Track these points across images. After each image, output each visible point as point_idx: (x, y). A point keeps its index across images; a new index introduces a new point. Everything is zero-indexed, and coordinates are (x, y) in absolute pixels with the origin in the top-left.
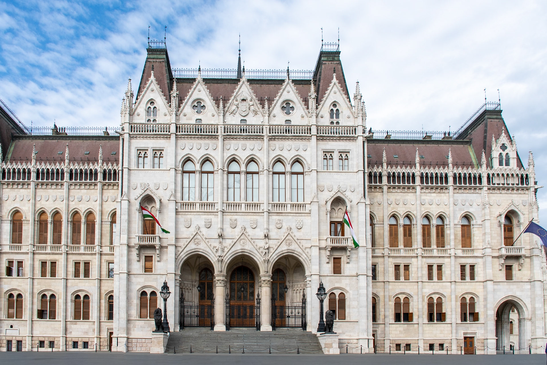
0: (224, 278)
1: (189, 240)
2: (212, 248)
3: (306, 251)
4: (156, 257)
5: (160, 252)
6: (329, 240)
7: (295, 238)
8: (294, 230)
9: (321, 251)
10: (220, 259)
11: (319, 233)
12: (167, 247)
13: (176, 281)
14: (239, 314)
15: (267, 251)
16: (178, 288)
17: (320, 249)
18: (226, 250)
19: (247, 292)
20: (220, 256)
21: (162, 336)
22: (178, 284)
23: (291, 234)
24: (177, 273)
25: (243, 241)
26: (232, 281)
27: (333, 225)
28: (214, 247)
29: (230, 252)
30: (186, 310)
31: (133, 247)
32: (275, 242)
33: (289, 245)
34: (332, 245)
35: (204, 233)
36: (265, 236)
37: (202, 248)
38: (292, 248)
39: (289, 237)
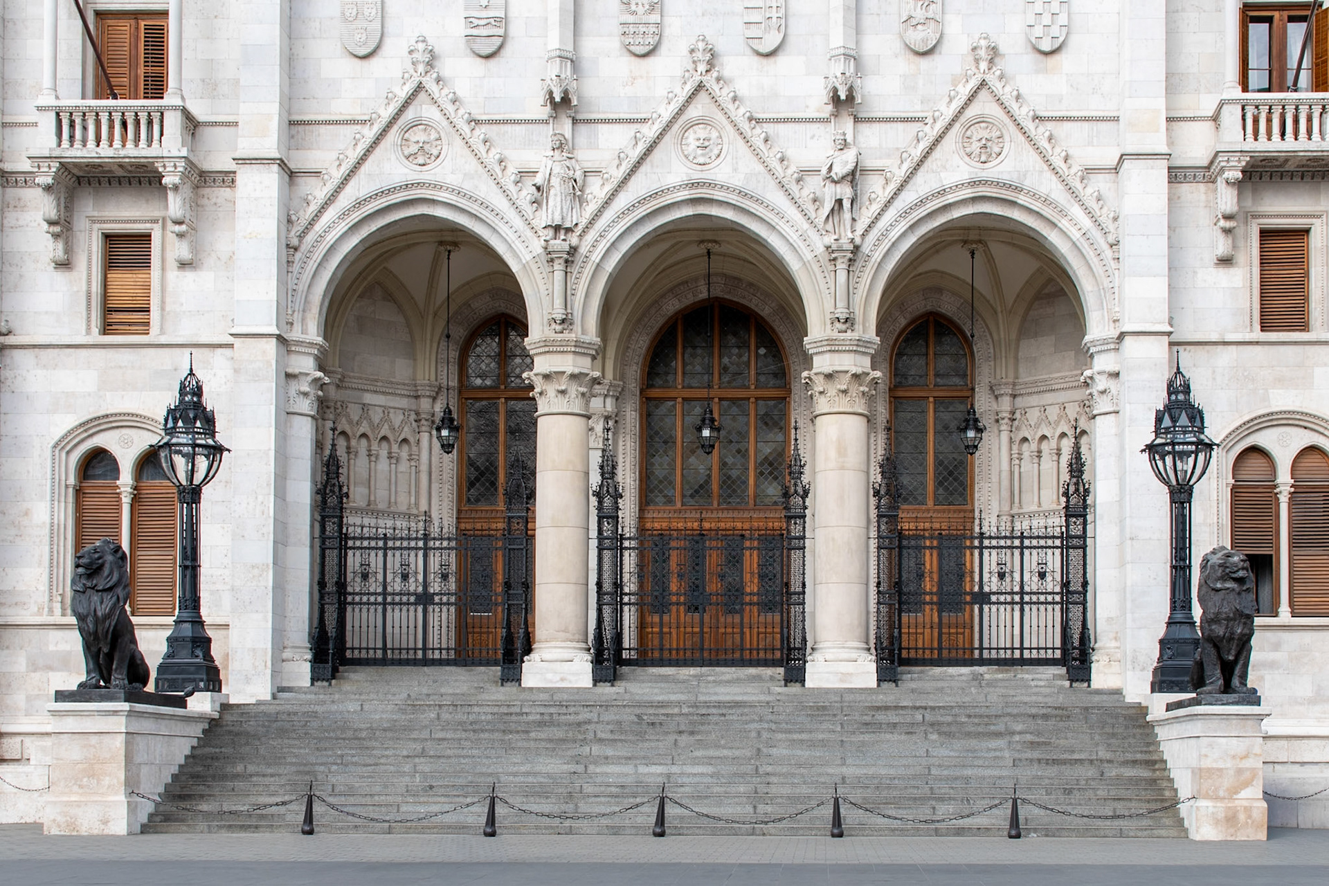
0: (582, 364)
1: (370, 133)
2: (508, 180)
3: (1088, 193)
4: (171, 237)
5: (195, 204)
6: (1231, 116)
7: (1022, 113)
8: (1018, 61)
9: (1185, 189)
10: (559, 244)
11: (1169, 76)
12: (228, 179)
13: (294, 387)
14: (696, 588)
15: (845, 191)
16: (304, 431)
17: (1176, 175)
18: (597, 190)
19: (743, 453)
20: (557, 228)
21: (120, 724)
22: (306, 406)
23: (997, 85)
24: (295, 334)
25: (701, 132)
26: (655, 393)
27: (1259, 32)
28: (524, 174)
29: (622, 201)
30: (354, 561)
31: (26, 179)
32: (900, 136)
33: (987, 152)
34: (1250, 145)
35: (462, 88)
36: (836, 99)
37: (452, 180)
38: (1002, 170)
39: (984, 105)
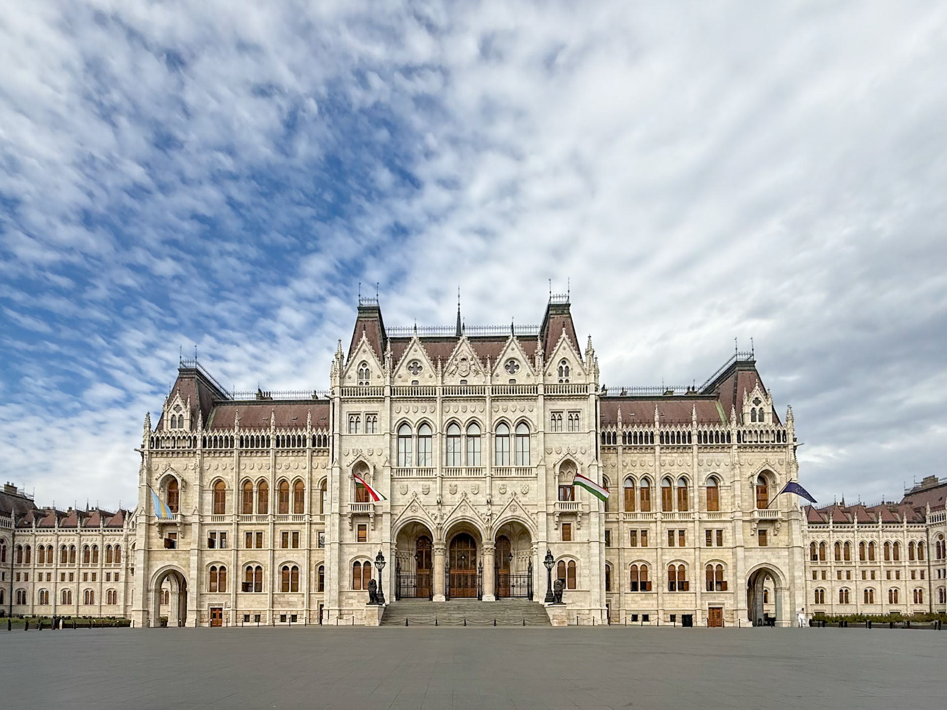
0: (443, 547)
1: (405, 508)
2: (430, 515)
3: (532, 518)
4: (370, 525)
5: (375, 520)
6: (557, 505)
7: (520, 504)
8: (520, 495)
9: (549, 517)
10: (439, 526)
11: (546, 497)
12: (381, 515)
13: (392, 550)
14: (460, 584)
15: (490, 517)
16: (394, 557)
17: (547, 514)
18: (445, 517)
19: (468, 560)
20: (439, 524)
21: (377, 608)
22: (394, 554)
23: (516, 500)
24: (392, 542)
25: (464, 507)
26: (452, 550)
27: (562, 490)
28: (433, 514)
29: (450, 519)
30: (402, 580)
31: (346, 516)
32: (499, 507)
33: (514, 511)
34: (561, 510)
35: (421, 500)
36: (488, 502)
37: (420, 515)
38: (516, 513)
39: (513, 503)
